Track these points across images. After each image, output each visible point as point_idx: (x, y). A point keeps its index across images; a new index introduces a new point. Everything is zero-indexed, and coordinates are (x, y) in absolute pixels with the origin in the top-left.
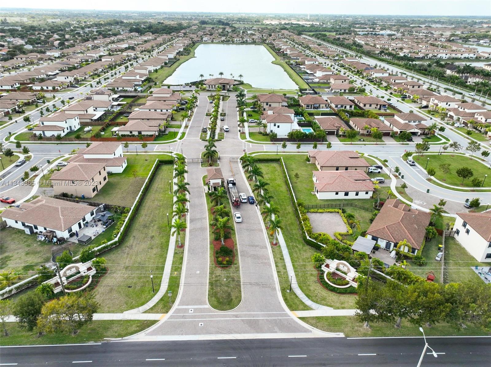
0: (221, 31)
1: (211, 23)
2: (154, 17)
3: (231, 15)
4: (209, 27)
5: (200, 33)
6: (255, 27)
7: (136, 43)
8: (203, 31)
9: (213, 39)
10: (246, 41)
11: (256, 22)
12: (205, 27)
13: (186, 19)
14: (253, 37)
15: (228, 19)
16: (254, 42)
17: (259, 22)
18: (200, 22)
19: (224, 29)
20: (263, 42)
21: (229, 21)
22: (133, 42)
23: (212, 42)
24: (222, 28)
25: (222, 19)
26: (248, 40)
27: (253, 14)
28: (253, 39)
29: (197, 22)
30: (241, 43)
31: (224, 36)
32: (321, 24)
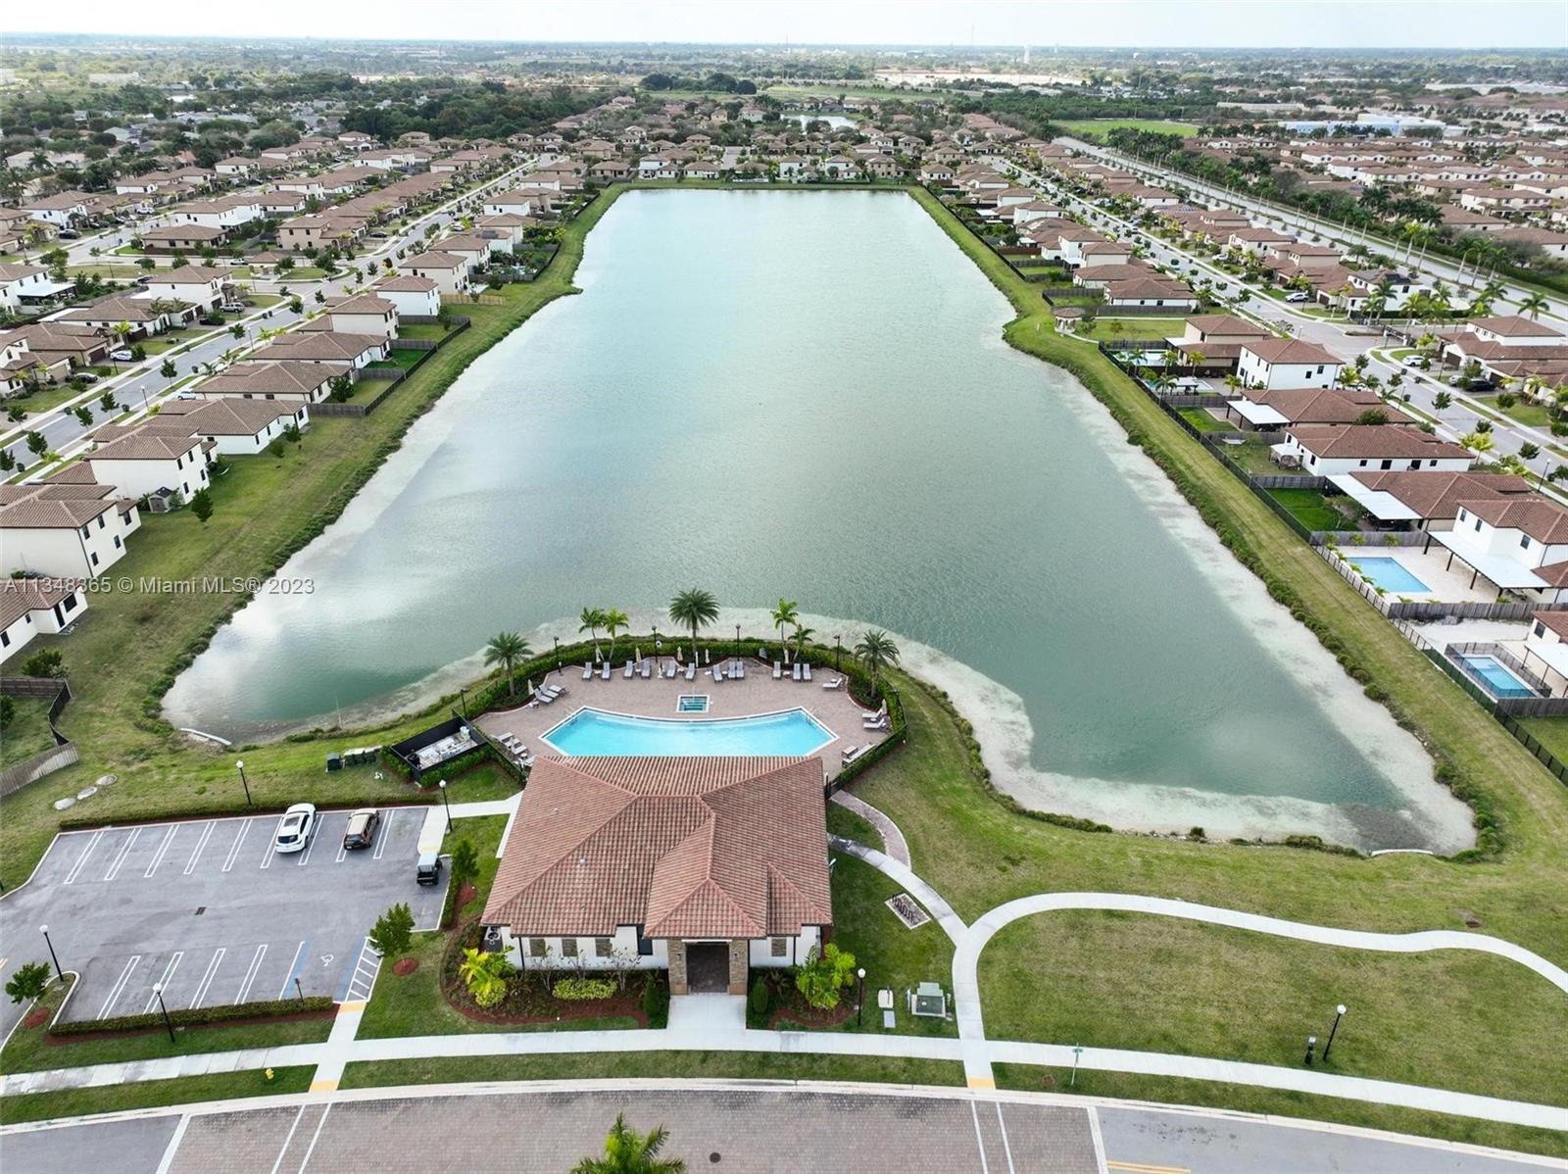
0: (720, 118)
1: (687, 86)
2: (490, 64)
3: (760, 51)
4: (675, 101)
5: (634, 134)
6: (853, 100)
7: (319, 191)
8: (651, 119)
9: (686, 162)
10: (834, 171)
11: (848, 76)
12: (662, 103)
13: (602, 69)
14: (860, 150)
15: (748, 68)
16: (867, 181)
17: (862, 77)
18: (645, 81)
19: (734, 110)
20: (906, 176)
21: (755, 75)
22: (302, 189)
23: (680, 180)
24: (727, 106)
25: (727, 67)
26: (842, 167)
27: (832, 48)
28: (861, 163)
29: (635, 80)
30: (810, 181)
31: (733, 143)
32: (1089, 82)
